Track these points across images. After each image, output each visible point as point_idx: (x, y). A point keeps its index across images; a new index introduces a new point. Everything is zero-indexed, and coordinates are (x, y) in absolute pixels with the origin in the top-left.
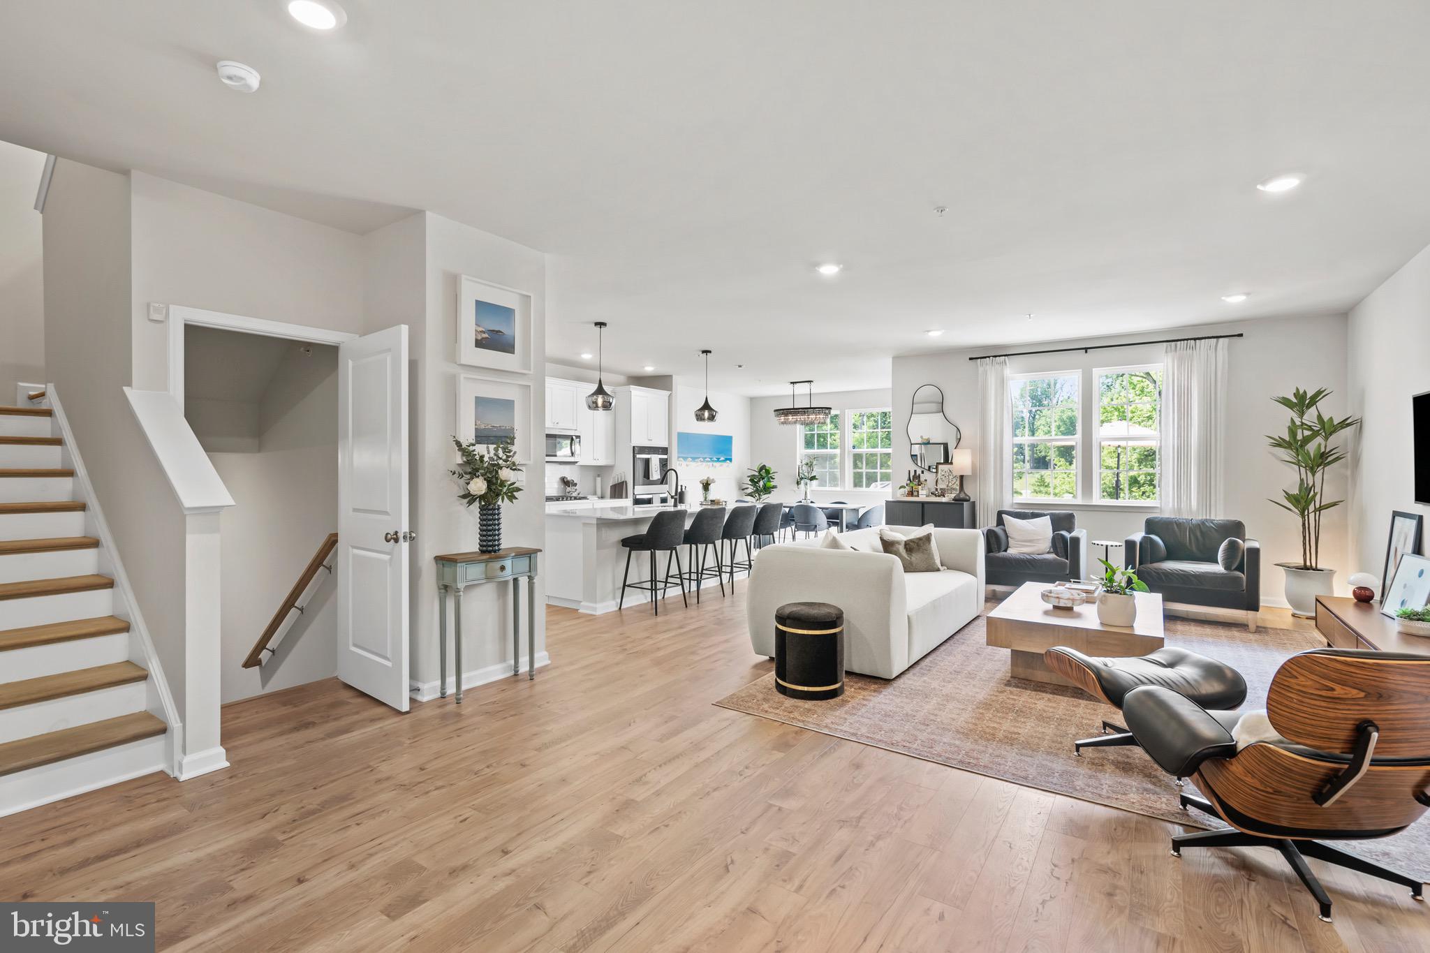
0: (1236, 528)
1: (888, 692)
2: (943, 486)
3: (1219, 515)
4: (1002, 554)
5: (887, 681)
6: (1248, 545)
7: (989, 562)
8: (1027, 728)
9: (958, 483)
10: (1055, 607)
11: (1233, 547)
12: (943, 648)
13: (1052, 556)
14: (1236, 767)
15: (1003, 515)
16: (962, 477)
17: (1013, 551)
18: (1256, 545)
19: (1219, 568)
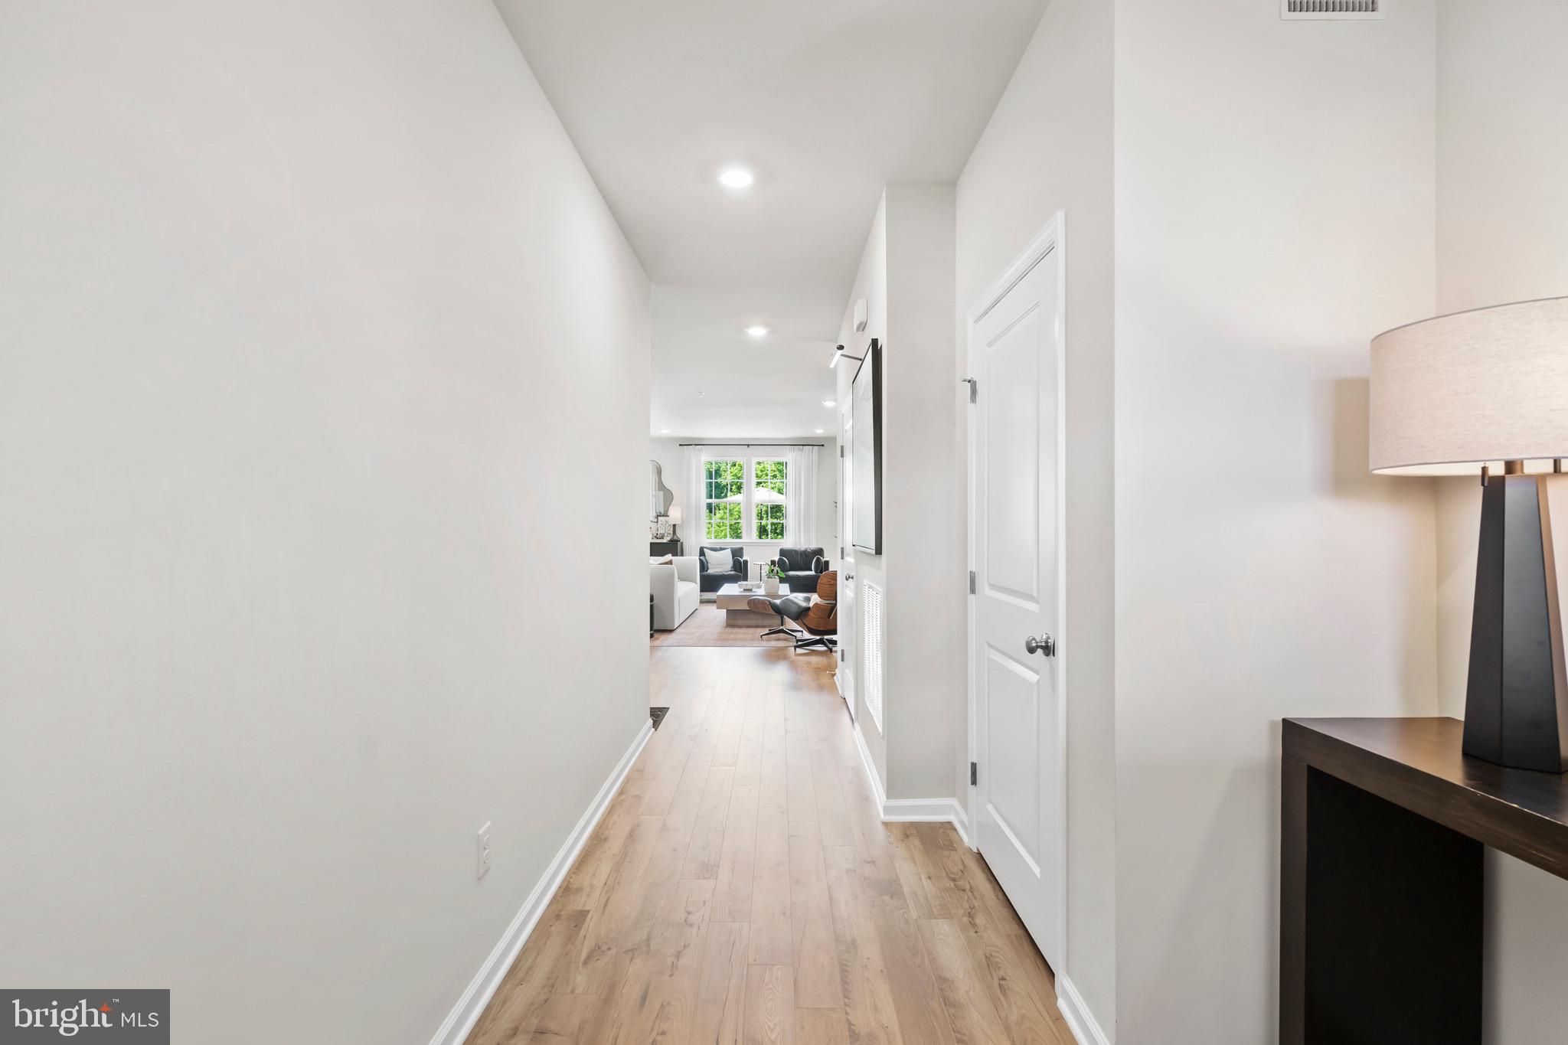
0: (820, 552)
1: (673, 636)
2: (662, 532)
3: (813, 546)
4: (705, 573)
5: (671, 631)
6: (825, 559)
7: (702, 577)
8: (741, 636)
9: (672, 529)
10: (744, 590)
11: (818, 560)
12: (687, 621)
13: (733, 572)
14: (811, 614)
15: (705, 550)
16: (674, 526)
17: (710, 571)
18: (828, 559)
19: (812, 573)
